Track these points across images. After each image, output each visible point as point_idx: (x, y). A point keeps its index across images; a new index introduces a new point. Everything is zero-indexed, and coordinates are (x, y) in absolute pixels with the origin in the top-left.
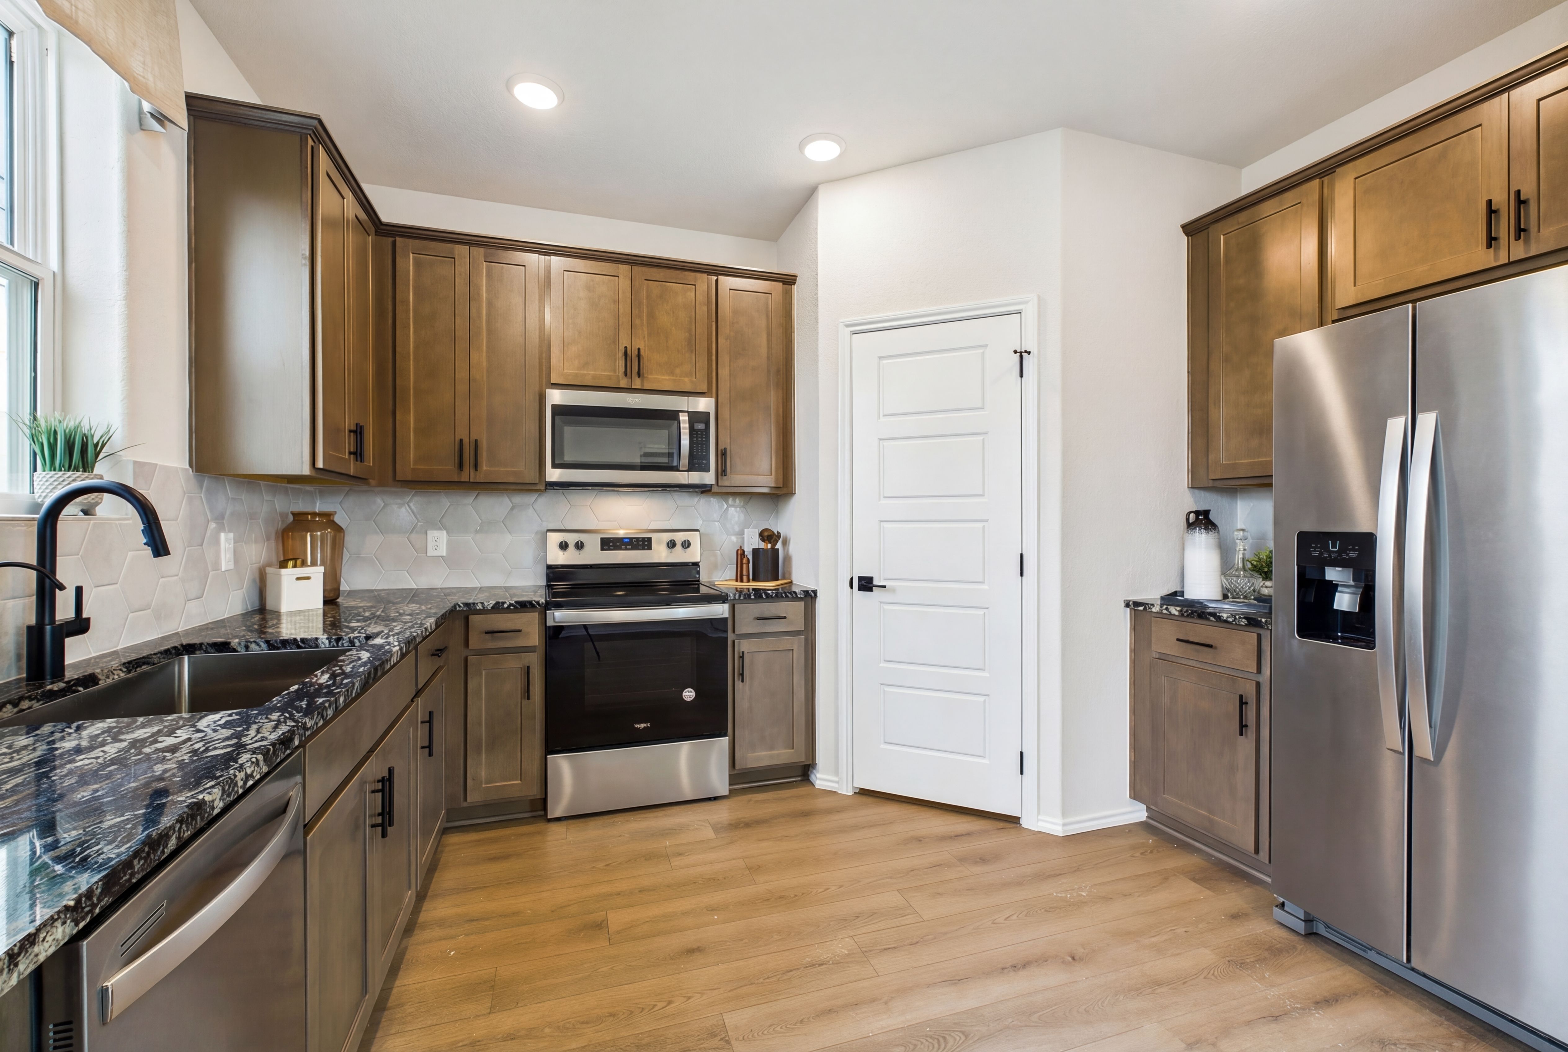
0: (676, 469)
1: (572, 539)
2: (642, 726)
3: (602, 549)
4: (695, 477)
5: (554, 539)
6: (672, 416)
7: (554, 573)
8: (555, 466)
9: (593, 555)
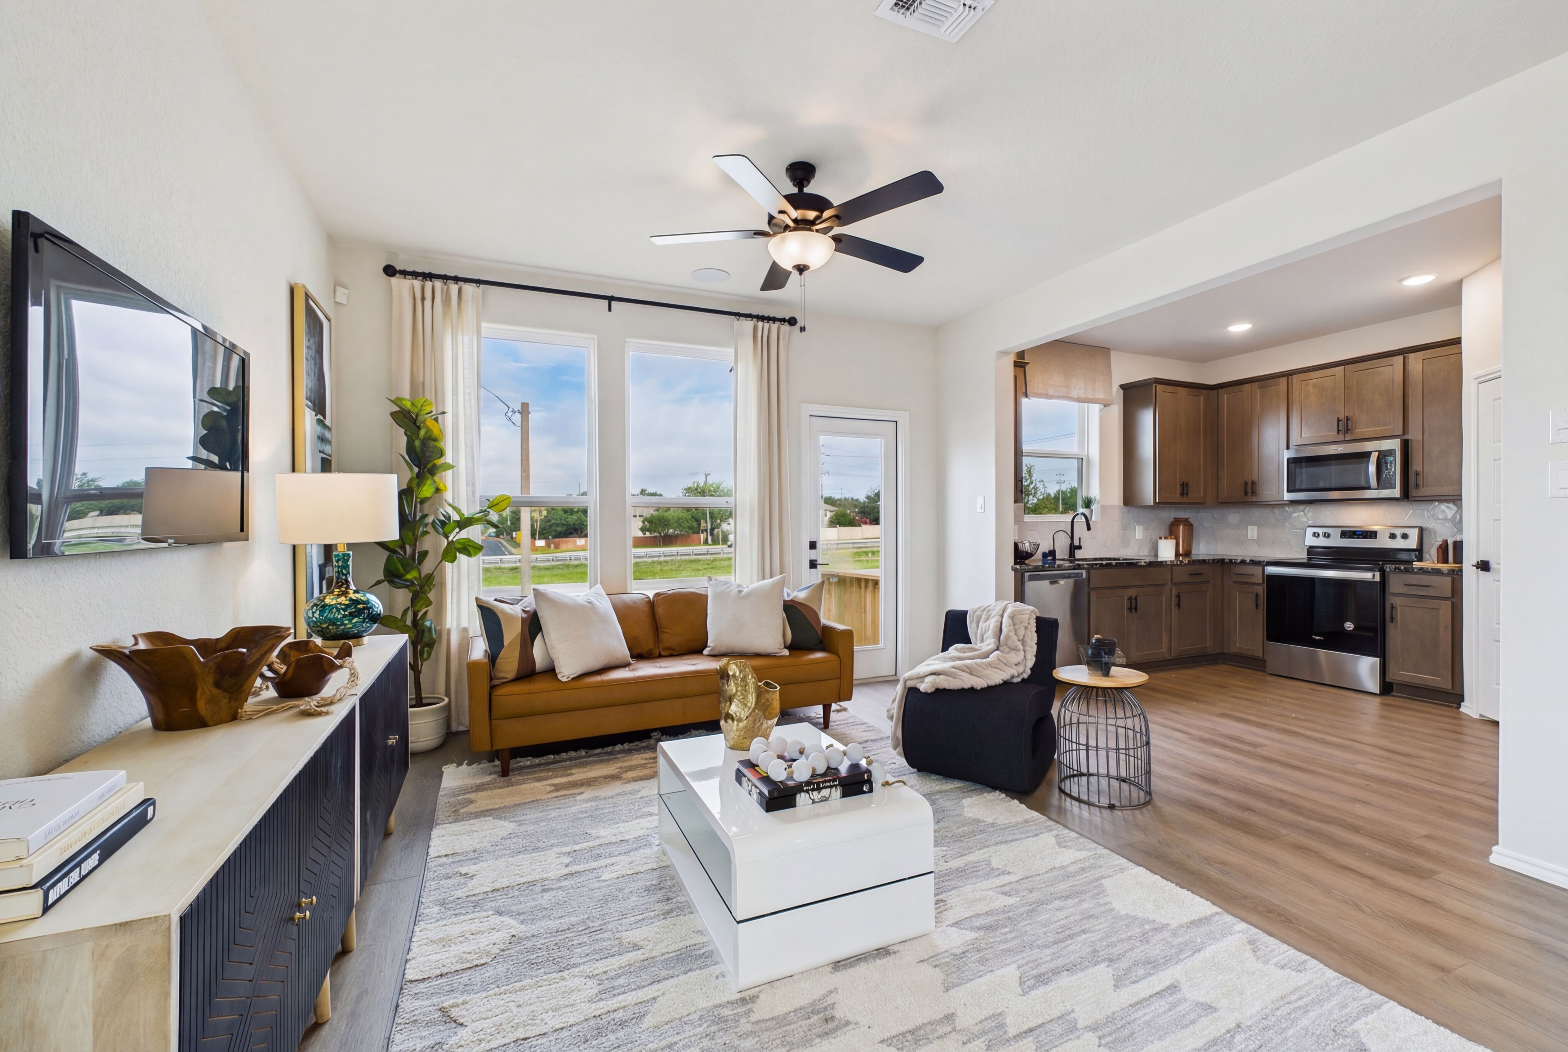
0: (1369, 488)
1: (1320, 531)
2: (1318, 638)
3: (1341, 537)
4: (1385, 493)
5: (1310, 531)
6: (1366, 455)
7: (1311, 550)
8: (1288, 491)
9: (1336, 541)
